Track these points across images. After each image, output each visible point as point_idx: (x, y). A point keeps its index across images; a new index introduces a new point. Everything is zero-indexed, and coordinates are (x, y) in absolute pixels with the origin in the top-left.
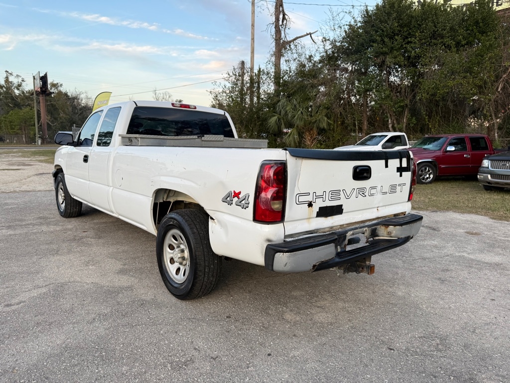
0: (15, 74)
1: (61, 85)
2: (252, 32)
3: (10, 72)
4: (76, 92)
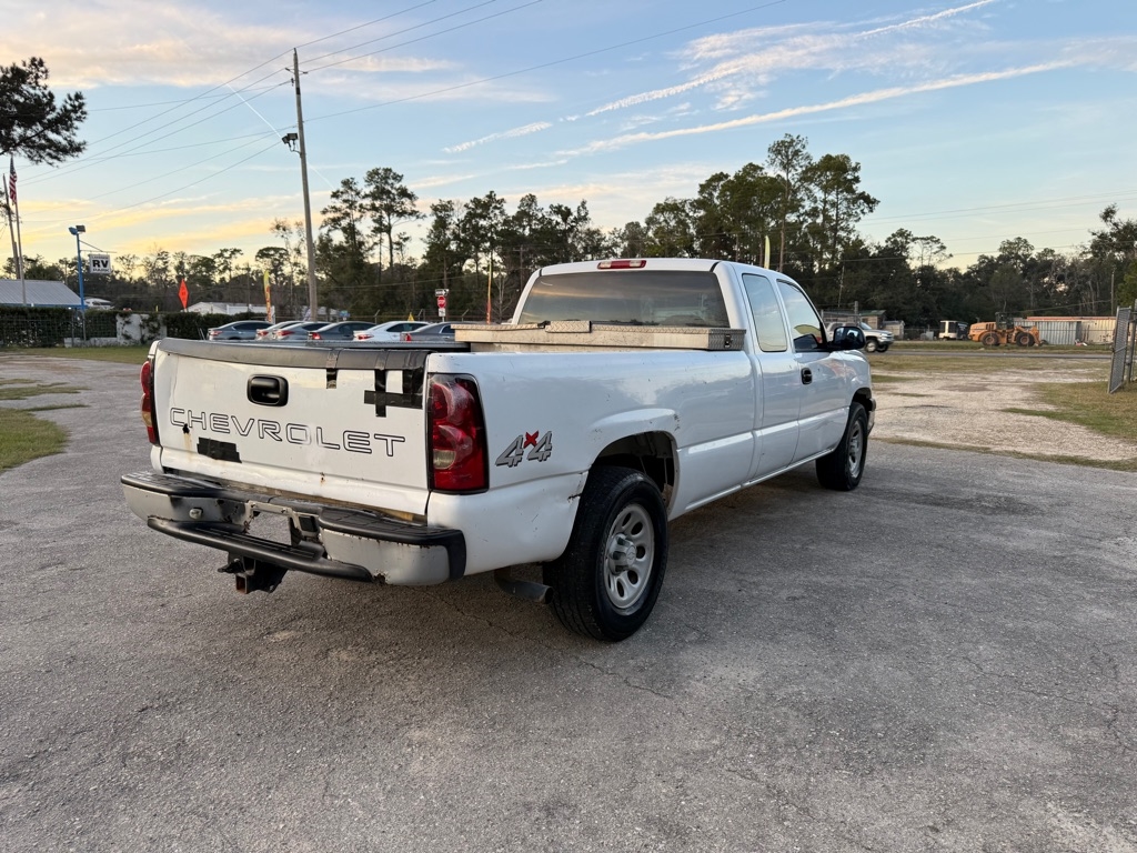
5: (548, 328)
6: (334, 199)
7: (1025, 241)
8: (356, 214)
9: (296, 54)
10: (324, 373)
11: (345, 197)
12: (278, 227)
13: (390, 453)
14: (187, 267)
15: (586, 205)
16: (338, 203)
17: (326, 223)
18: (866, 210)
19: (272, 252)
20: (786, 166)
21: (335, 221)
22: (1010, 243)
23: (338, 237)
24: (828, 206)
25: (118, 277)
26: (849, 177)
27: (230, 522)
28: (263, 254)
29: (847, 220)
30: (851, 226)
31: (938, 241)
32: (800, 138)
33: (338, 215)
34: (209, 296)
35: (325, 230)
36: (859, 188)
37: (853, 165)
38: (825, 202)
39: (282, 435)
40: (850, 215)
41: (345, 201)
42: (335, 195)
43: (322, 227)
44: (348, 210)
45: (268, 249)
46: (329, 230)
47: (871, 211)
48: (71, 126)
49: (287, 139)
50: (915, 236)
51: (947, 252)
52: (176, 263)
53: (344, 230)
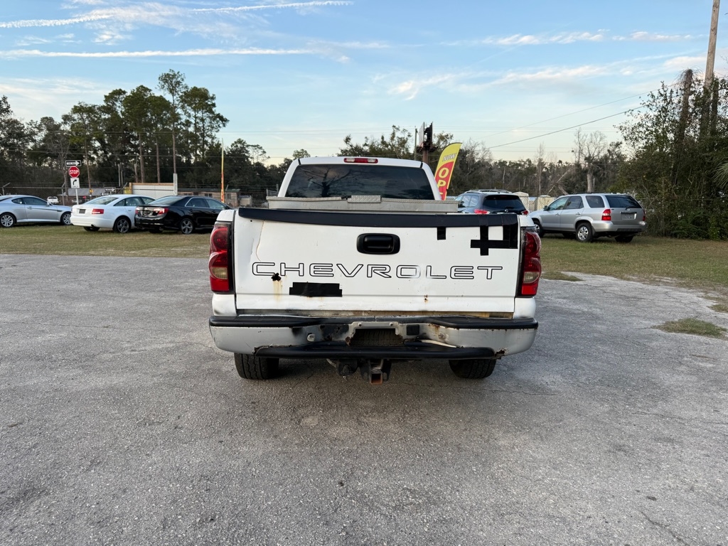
0: (401, 129)
1: (451, 137)
2: (713, 18)
3: (397, 127)
4: (471, 144)
5: (349, 200)
7: (306, 152)
10: (435, 230)
13: (489, 277)
15: (7, 100)
18: (221, 125)
20: (172, 91)
22: (299, 152)
24: (198, 120)
26: (209, 103)
27: (330, 339)
29: (211, 131)
30: (213, 134)
31: (261, 148)
32: (180, 74)
36: (217, 110)
37: (211, 95)
38: (196, 117)
39: (393, 273)
40: (213, 128)
47: (224, 126)
50: (248, 144)
51: (267, 155)
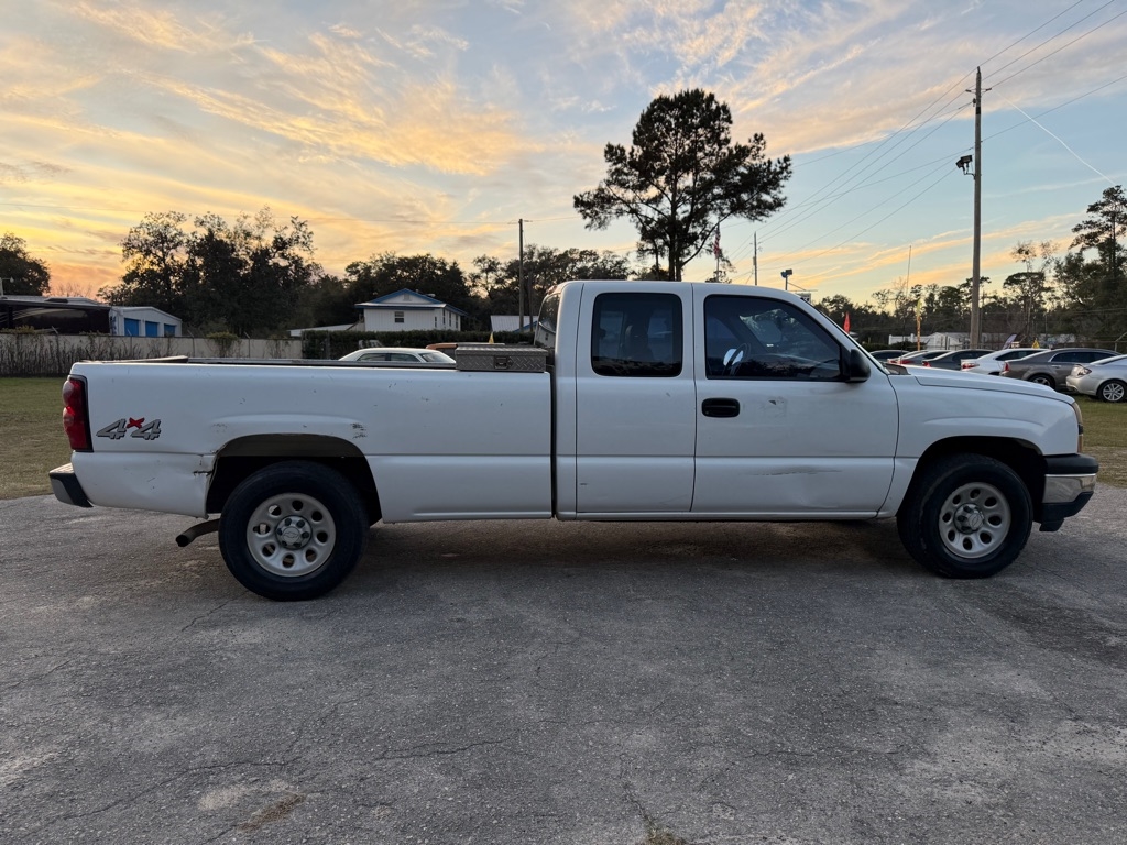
6: (1091, 214)
8: (1118, 228)
9: (979, 73)
11: (1106, 209)
12: (1020, 251)
14: (937, 298)
16: (1096, 217)
17: (1078, 241)
19: (1023, 278)
21: (1092, 237)
23: (1092, 256)
25: (870, 311)
28: (1013, 280)
33: (1096, 230)
34: (950, 327)
35: (1076, 249)
41: (1105, 214)
42: (1093, 208)
43: (1072, 246)
44: (1110, 224)
45: (1019, 275)
46: (1083, 249)
48: (778, 185)
49: (962, 162)
52: (927, 295)
53: (1101, 247)
